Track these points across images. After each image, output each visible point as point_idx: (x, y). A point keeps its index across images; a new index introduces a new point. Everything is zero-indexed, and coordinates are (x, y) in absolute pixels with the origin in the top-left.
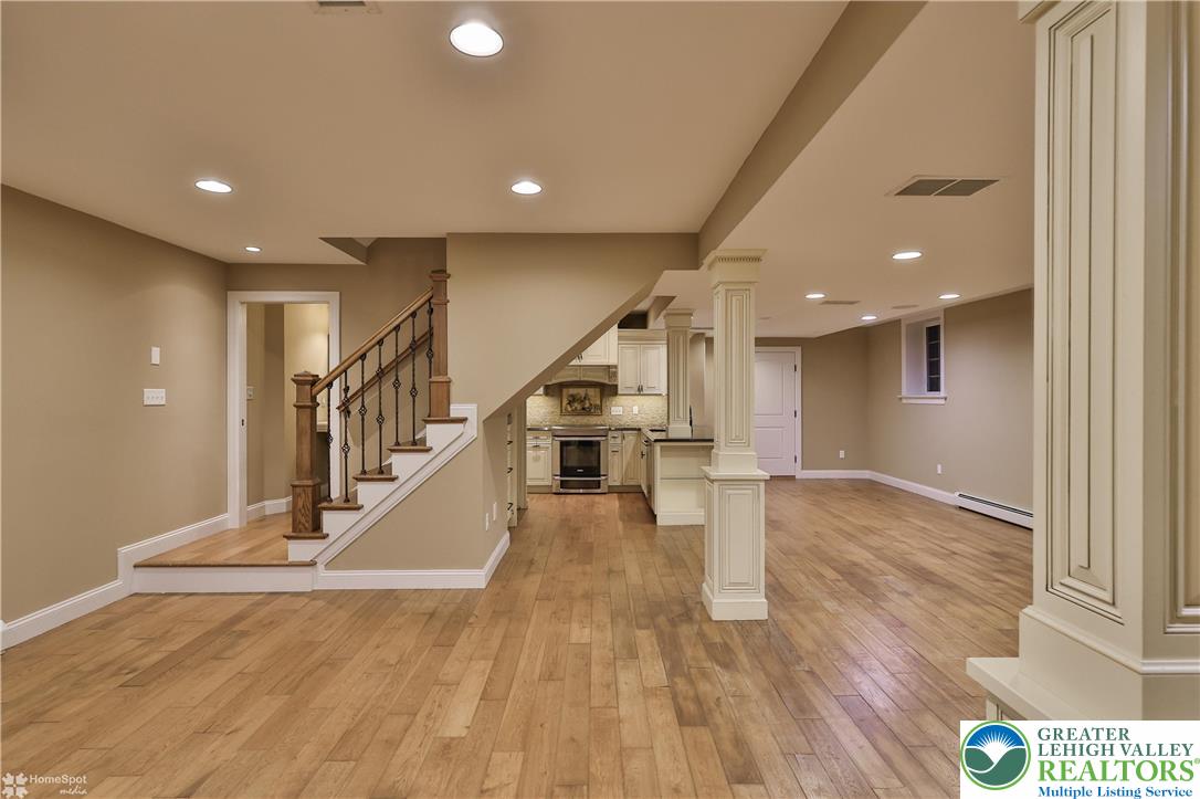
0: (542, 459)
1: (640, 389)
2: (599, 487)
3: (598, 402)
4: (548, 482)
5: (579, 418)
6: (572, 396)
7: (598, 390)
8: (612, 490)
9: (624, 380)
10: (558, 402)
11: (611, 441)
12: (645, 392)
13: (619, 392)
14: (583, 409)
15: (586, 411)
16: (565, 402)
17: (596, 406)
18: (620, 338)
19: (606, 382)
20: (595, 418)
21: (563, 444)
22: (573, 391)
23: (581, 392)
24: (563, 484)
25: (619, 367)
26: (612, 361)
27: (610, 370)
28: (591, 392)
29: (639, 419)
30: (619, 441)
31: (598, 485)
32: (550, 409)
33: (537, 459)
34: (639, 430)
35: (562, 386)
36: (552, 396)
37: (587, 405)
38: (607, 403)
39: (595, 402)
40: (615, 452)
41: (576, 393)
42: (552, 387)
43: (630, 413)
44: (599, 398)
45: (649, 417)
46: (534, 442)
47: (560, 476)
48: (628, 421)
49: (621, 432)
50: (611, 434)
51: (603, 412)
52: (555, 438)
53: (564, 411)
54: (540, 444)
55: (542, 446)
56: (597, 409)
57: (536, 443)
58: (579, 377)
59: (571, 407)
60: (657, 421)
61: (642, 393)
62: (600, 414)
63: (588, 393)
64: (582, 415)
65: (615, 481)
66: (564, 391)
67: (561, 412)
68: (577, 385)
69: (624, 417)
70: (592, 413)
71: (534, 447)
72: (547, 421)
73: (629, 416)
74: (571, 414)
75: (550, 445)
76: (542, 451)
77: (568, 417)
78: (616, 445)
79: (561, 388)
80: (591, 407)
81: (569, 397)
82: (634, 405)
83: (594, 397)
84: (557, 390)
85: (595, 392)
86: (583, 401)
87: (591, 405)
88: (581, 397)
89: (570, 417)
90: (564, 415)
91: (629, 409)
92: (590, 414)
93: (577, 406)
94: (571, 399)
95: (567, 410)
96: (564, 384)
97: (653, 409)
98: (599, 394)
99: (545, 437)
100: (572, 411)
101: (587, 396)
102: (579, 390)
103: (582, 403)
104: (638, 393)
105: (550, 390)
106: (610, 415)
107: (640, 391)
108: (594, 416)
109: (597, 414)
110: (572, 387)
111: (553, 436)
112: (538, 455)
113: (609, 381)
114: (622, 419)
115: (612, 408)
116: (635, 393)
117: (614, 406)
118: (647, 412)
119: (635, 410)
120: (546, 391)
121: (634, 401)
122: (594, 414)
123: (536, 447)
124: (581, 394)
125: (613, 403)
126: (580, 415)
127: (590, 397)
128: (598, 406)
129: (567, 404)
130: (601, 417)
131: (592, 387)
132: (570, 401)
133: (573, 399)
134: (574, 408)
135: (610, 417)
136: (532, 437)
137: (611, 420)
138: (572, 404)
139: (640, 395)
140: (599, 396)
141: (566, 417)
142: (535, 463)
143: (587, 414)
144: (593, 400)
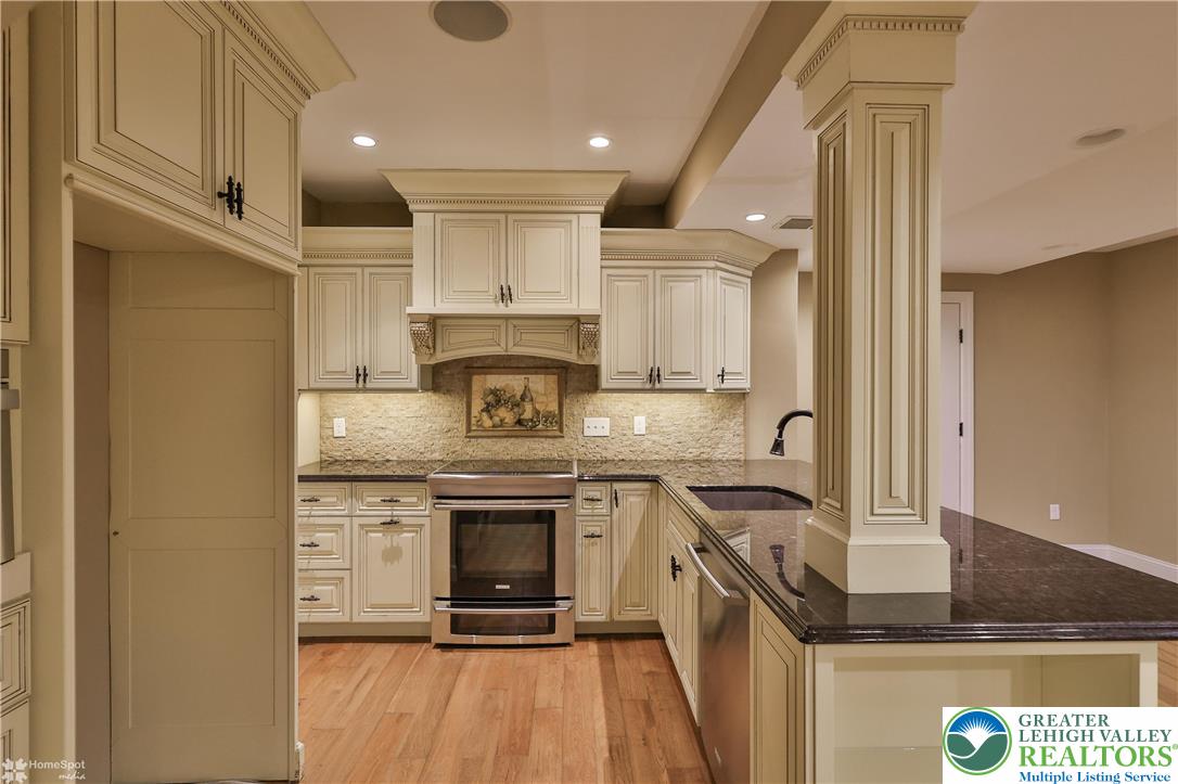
0: (407, 553)
1: (654, 376)
2: (551, 629)
3: (554, 407)
4: (420, 615)
5: (507, 443)
6: (494, 392)
7: (552, 379)
8: (583, 635)
9: (615, 354)
10: (460, 406)
11: (583, 509)
12: (665, 384)
13: (604, 384)
14: (519, 422)
15: (524, 428)
16: (478, 405)
17: (548, 417)
18: (606, 252)
19: (572, 357)
20: (546, 443)
21: (461, 520)
22: (495, 381)
23: (513, 383)
24: (457, 625)
25: (603, 322)
26: (587, 305)
27: (582, 328)
28: (540, 384)
29: (647, 444)
30: (602, 508)
31: (550, 625)
32: (442, 422)
33: (392, 555)
34: (655, 480)
35: (471, 367)
36: (448, 392)
37: (528, 415)
38: (573, 407)
39: (547, 406)
40: (593, 536)
41: (503, 385)
42: (448, 372)
43: (629, 432)
44: (555, 396)
45: (670, 441)
46: (387, 512)
47: (449, 603)
48: (623, 450)
49: (608, 484)
50: (583, 491)
51: (565, 429)
52: (443, 501)
53: (474, 428)
54: (395, 519)
55: (404, 523)
56: (551, 423)
57: (389, 513)
58: (503, 345)
59: (491, 418)
60: (690, 450)
61: (657, 386)
62: (558, 433)
63: (530, 385)
64: (516, 437)
65: (590, 610)
66: (476, 378)
67: (469, 430)
68: (504, 367)
69: (613, 441)
70: (540, 433)
71: (384, 524)
72: (434, 451)
73: (625, 438)
74: (490, 434)
75: (426, 521)
76: (405, 535)
77: (485, 440)
78: (596, 518)
79: (468, 373)
80: (538, 417)
81: (486, 395)
82: (637, 414)
83: (545, 394)
84: (452, 375)
85: (546, 383)
86: (518, 405)
87: (538, 412)
88: (514, 396)
89: (489, 441)
90: (474, 437)
91: (624, 423)
92: (535, 434)
93: (505, 415)
94: (490, 398)
95: (481, 425)
96: (475, 365)
97: (680, 422)
98: (555, 386)
99: (415, 499)
100: (494, 426)
101: (527, 392)
102: (510, 377)
103: (516, 410)
104: (648, 386)
105: (441, 380)
106: (580, 437)
107: (654, 381)
108: (543, 440)
109: (549, 434)
110: (494, 370)
111: (438, 497)
112: (395, 544)
113: (580, 356)
114: (609, 446)
115: (586, 419)
116: (639, 386)
117: (591, 415)
118: (665, 429)
119: (640, 424)
120: (433, 382)
121: (638, 404)
122: (545, 433)
123: (389, 523)
124: (516, 388)
125: (589, 408)
126: (512, 437)
127: (534, 395)
128: (554, 416)
129: (482, 411)
130: (560, 440)
131: (539, 370)
132: (488, 404)
133: (496, 400)
134: (497, 419)
135: (582, 442)
136: (379, 500)
137: (583, 449)
138: (493, 411)
139: (653, 390)
140: (557, 392)
141: (480, 440)
142: (389, 564)
143: (527, 433)
144: (542, 403)
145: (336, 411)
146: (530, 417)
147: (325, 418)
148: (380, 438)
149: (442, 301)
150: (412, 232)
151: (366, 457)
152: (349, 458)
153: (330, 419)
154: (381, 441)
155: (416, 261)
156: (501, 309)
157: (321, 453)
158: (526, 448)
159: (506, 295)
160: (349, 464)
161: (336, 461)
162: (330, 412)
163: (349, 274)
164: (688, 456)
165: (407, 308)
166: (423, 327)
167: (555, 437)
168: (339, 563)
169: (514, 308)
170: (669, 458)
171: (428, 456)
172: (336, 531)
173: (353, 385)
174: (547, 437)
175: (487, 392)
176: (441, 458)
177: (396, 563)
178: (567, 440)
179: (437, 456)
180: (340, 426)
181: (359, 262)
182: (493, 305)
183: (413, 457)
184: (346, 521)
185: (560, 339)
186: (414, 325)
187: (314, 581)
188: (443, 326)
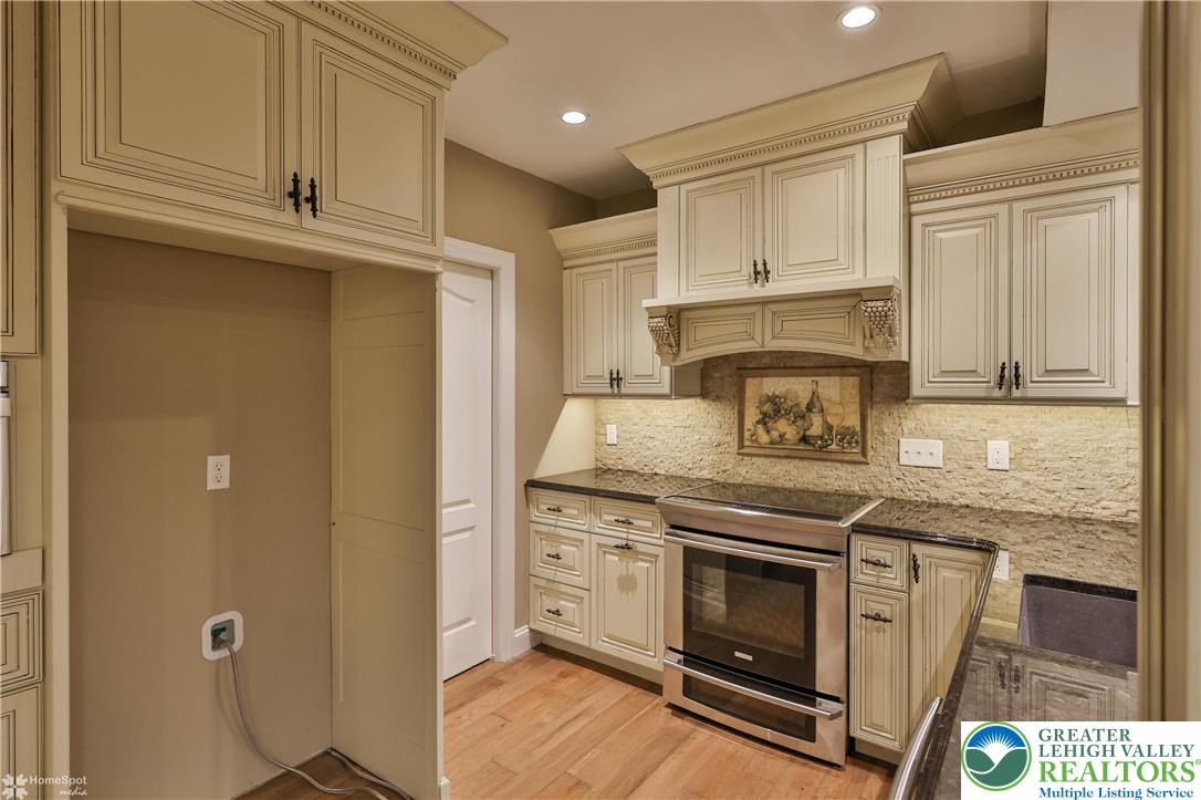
0: (641, 585)
2: (809, 734)
3: (853, 421)
4: (654, 661)
5: (788, 465)
6: (772, 399)
7: (852, 382)
10: (730, 415)
11: (862, 574)
12: (1032, 390)
13: (916, 390)
14: (804, 439)
15: (811, 447)
16: (752, 415)
17: (846, 435)
20: (843, 470)
22: (774, 385)
23: (797, 388)
25: (899, 296)
27: (863, 307)
28: (833, 389)
29: (1012, 486)
30: (893, 578)
31: (807, 729)
33: (628, 584)
35: (745, 369)
36: (718, 398)
37: (816, 429)
39: (843, 419)
40: (877, 618)
41: (784, 390)
42: (718, 375)
43: (979, 465)
44: (856, 407)
45: (1062, 484)
46: (622, 534)
47: (681, 657)
48: (964, 490)
49: (905, 544)
50: (862, 547)
51: (870, 453)
52: (678, 532)
53: (747, 443)
54: (630, 543)
55: (639, 550)
56: (850, 443)
57: (625, 535)
58: (758, 338)
59: (768, 432)
60: (1103, 504)
61: (1016, 393)
62: (861, 458)
63: (820, 390)
64: (801, 458)
65: (873, 726)
66: (750, 382)
67: (741, 446)
68: (785, 368)
69: (948, 476)
70: (833, 456)
71: (617, 547)
72: (702, 469)
73: (970, 473)
74: (768, 452)
75: (660, 552)
76: (640, 564)
77: (761, 459)
78: (882, 591)
79: (741, 376)
80: (830, 434)
81: (761, 403)
82: (994, 436)
83: (841, 403)
84: (722, 378)
85: (842, 388)
86: (803, 417)
87: (830, 428)
88: (797, 405)
89: (767, 461)
90: (748, 455)
91: (969, 449)
92: (825, 456)
93: (784, 427)
94: (767, 408)
95: (756, 440)
96: (749, 366)
97: (1082, 454)
98: (855, 392)
99: (649, 524)
100: (771, 443)
101: (815, 399)
102: (792, 380)
103: (800, 423)
104: (997, 393)
105: (710, 384)
106: (894, 466)
107: (1008, 384)
108: (838, 465)
109: (846, 458)
110: (770, 371)
111: (673, 527)
112: (630, 572)
113: (867, 349)
114: (942, 482)
115: (901, 440)
116: (981, 393)
117: (911, 435)
118: (1047, 464)
119: (999, 452)
120: (703, 387)
121: (995, 421)
122: (840, 457)
123: (623, 548)
124: (800, 393)
125: (909, 424)
126: (794, 458)
127: (825, 405)
128: (854, 434)
129: (758, 422)
130: (864, 467)
131: (831, 370)
132: (765, 415)
133: (775, 409)
134: (775, 434)
135: (897, 473)
136: (613, 518)
137: (899, 484)
138: (770, 424)
139: (1008, 400)
140: (857, 400)
141: (755, 459)
142: (624, 593)
143: (815, 455)
144: (837, 415)
145: (609, 417)
146: (820, 434)
147: (599, 423)
148: (649, 449)
149: (687, 290)
150: (656, 214)
151: (635, 468)
152: (620, 467)
153: (604, 425)
154: (649, 452)
155: (661, 248)
156: (758, 291)
157: (597, 460)
158: (814, 474)
159: (761, 273)
160: (620, 473)
161: (609, 469)
162: (603, 418)
163: (605, 271)
164: (1098, 513)
165: (644, 301)
166: (660, 322)
167: (855, 463)
168: (579, 581)
169: (773, 288)
170: (1057, 511)
171: (696, 474)
172: (577, 546)
173: (609, 390)
174: (842, 462)
175: (763, 399)
176: (711, 476)
177: (630, 594)
178: (873, 468)
179: (705, 474)
180: (612, 435)
181: (613, 256)
182: (746, 288)
183: (680, 473)
184: (585, 536)
185: (838, 326)
186: (652, 320)
187: (558, 594)
188: (688, 319)
